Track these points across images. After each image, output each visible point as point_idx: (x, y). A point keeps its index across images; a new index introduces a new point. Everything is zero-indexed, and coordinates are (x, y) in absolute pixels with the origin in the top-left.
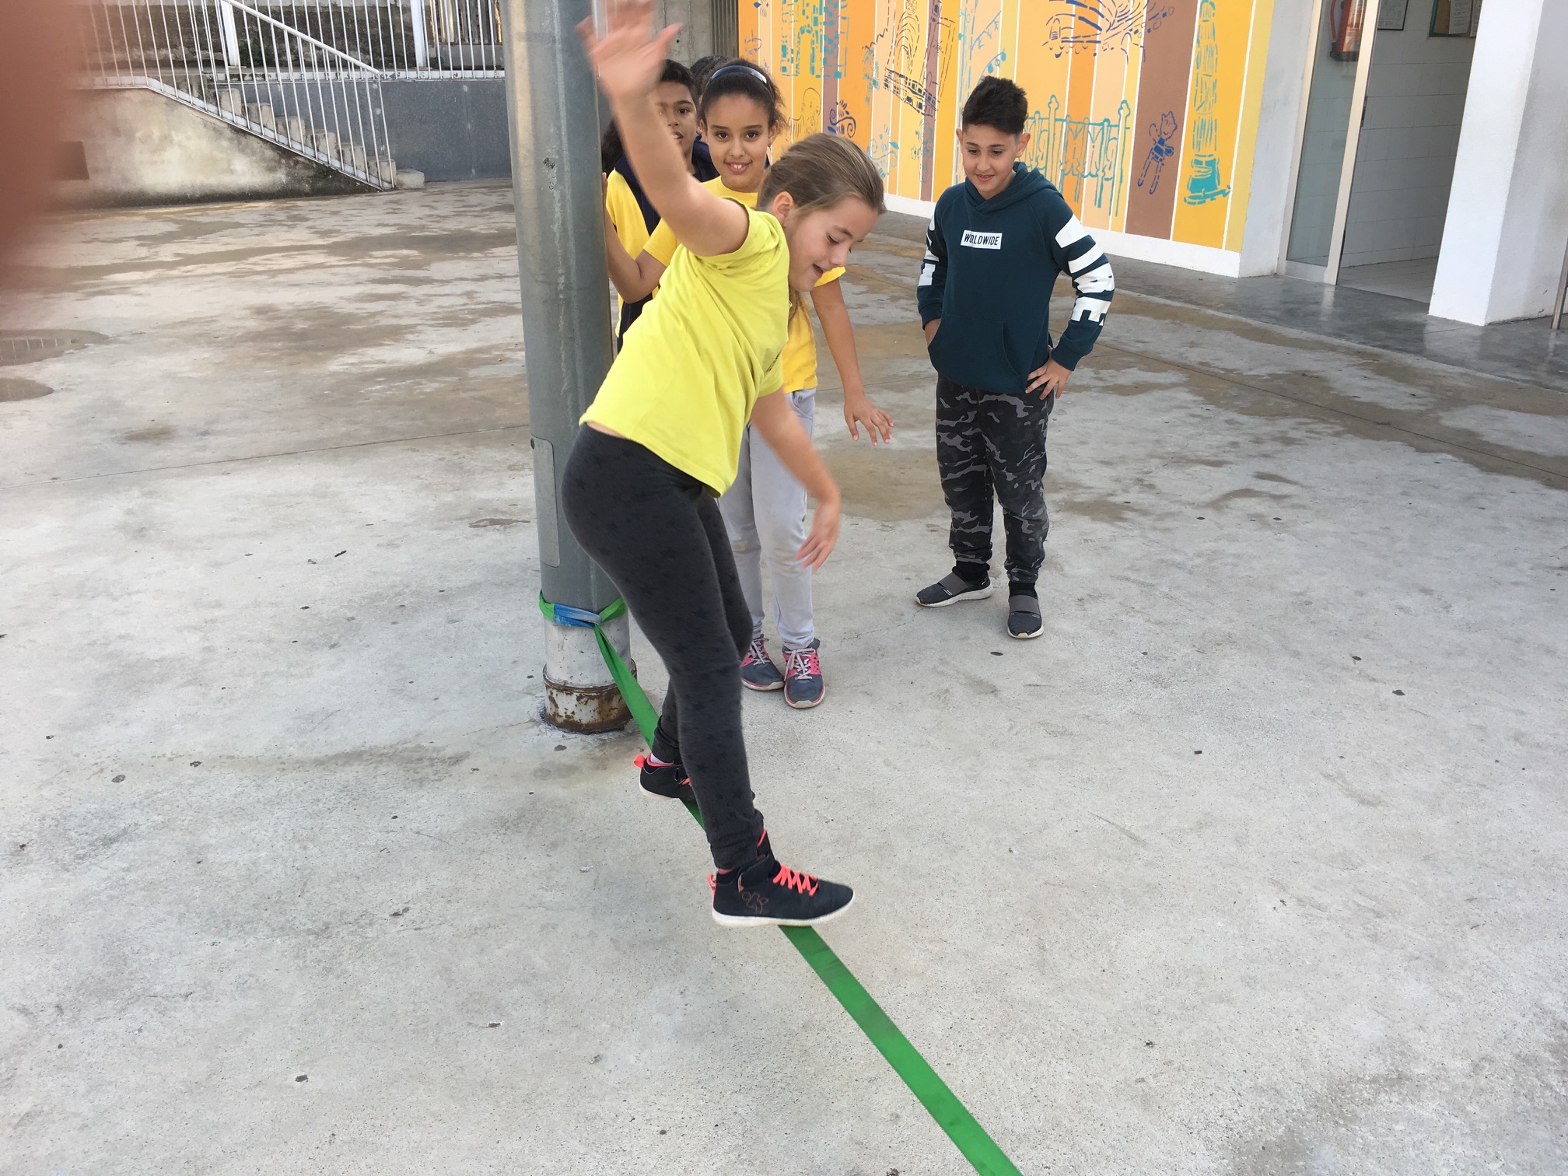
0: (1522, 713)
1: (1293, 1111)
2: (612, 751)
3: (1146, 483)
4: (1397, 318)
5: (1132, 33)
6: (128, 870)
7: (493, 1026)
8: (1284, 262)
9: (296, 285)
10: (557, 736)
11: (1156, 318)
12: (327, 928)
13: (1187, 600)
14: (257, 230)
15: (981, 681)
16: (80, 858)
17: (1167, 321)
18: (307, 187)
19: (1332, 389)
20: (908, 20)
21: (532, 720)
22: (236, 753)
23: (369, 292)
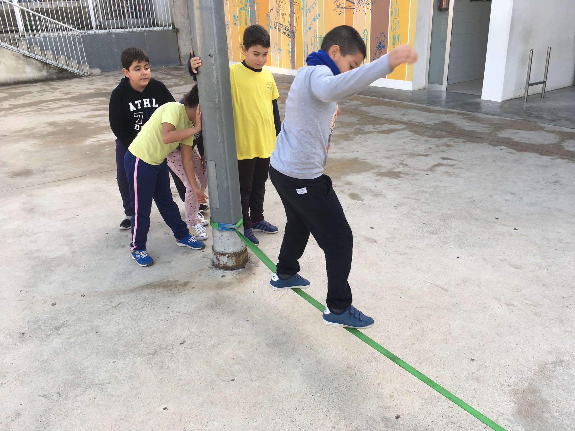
0: (559, 233)
1: (529, 377)
2: (243, 276)
3: (404, 164)
4: (471, 101)
5: (367, 5)
6: (69, 338)
7: (232, 380)
8: (427, 84)
9: (62, 113)
10: (221, 272)
11: (388, 106)
12: (156, 351)
13: (432, 203)
14: (40, 94)
15: (370, 238)
16: (48, 336)
17: (392, 107)
18: (55, 77)
19: (457, 127)
20: (282, 4)
21: (209, 267)
22: (98, 290)
23: (92, 114)
